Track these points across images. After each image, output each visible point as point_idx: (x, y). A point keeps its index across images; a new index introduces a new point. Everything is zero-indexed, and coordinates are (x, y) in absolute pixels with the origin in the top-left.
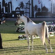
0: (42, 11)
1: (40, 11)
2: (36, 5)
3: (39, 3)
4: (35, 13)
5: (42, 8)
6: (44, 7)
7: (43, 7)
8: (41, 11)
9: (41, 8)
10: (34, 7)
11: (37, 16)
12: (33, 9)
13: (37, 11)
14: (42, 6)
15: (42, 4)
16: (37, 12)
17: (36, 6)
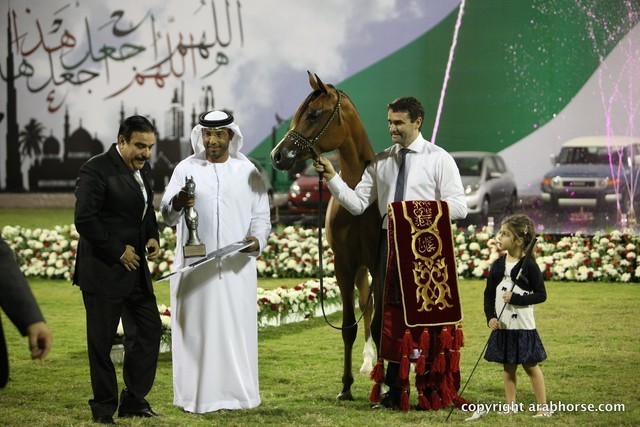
0: (70, 155)
1: (57, 151)
2: (33, 121)
3: (52, 110)
4: (27, 163)
5: (67, 139)
6: (82, 133)
7: (73, 128)
8: (61, 155)
9: (60, 136)
10: (22, 128)
11: (41, 183)
12: (19, 145)
13: (38, 152)
14: (67, 126)
15: (67, 118)
16: (41, 157)
17: (33, 127)
